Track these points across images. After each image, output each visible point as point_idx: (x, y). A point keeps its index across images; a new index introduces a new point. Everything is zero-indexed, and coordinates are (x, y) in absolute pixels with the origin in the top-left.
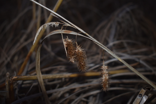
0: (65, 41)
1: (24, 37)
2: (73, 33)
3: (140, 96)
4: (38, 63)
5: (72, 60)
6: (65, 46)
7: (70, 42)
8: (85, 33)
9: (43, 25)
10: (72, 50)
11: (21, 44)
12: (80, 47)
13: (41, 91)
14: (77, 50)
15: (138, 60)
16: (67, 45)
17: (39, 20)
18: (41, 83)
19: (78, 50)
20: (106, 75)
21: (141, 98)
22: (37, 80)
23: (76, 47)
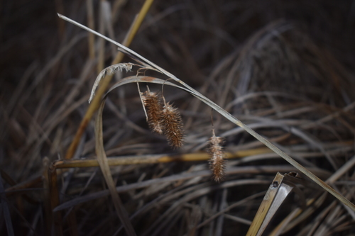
0: (144, 95)
1: (74, 92)
2: (156, 81)
3: (275, 185)
4: (99, 136)
5: (158, 128)
6: (144, 104)
7: (152, 97)
8: (177, 80)
9: (105, 70)
10: (156, 110)
11: (69, 106)
12: (170, 104)
13: (107, 188)
14: (165, 111)
15: (287, 129)
16: (147, 101)
17: (101, 59)
18: (106, 172)
19: (168, 111)
20: (218, 153)
21: (276, 188)
22: (99, 167)
23: (164, 105)
